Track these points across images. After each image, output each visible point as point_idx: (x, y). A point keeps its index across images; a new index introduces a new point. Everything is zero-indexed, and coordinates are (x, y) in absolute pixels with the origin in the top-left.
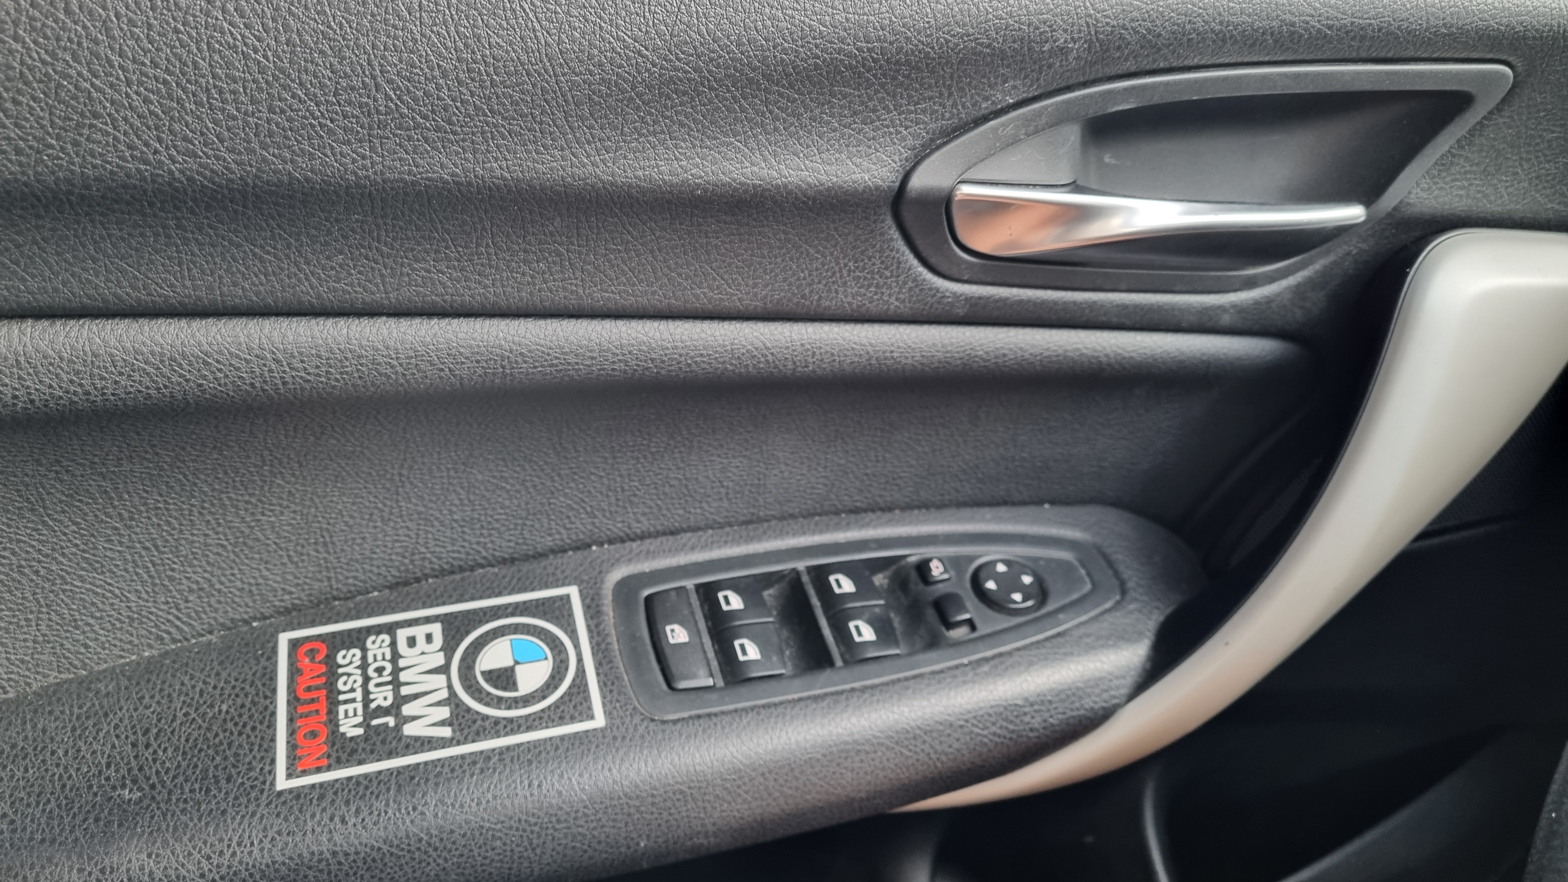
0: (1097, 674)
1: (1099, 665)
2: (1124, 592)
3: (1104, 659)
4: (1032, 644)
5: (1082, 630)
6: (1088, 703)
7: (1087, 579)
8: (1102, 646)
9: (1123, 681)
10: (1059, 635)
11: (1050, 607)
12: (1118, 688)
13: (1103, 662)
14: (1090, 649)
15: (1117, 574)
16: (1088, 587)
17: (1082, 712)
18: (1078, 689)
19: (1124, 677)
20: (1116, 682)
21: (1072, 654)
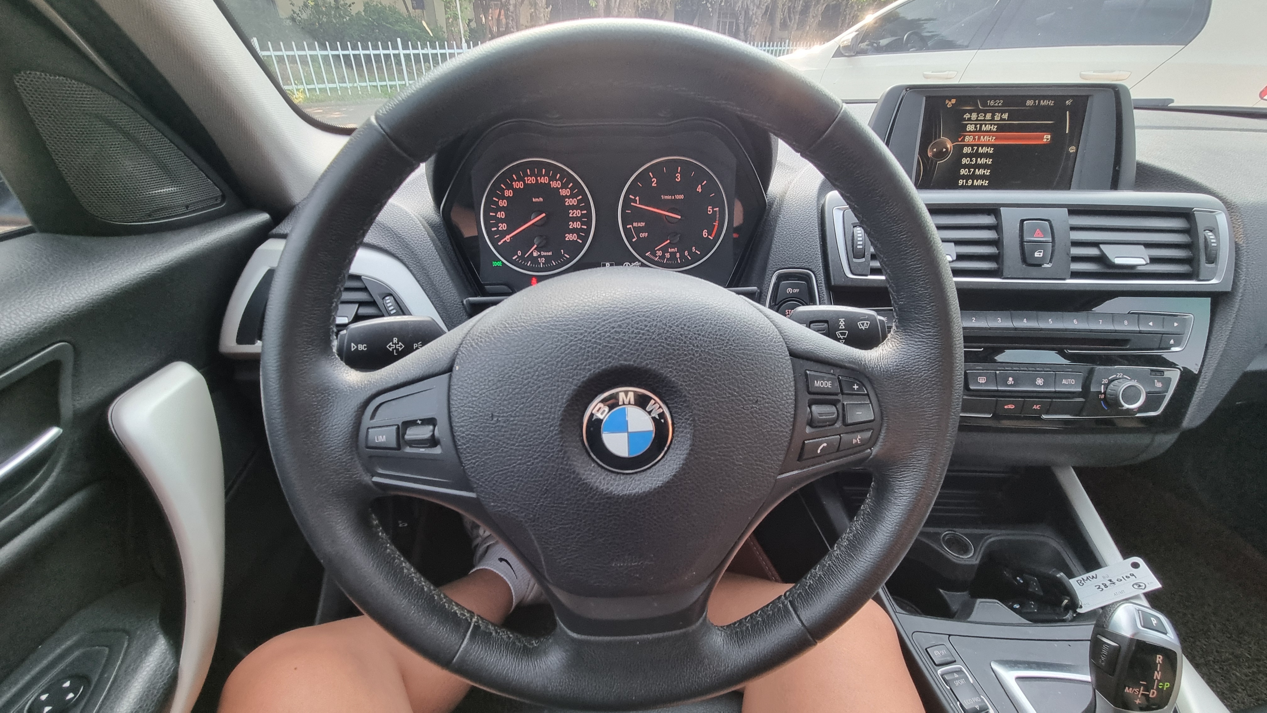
0: (151, 672)
1: (148, 669)
2: (127, 632)
3: (148, 664)
4: (103, 702)
5: (124, 668)
6: (160, 684)
7: (103, 648)
8: (141, 662)
9: (168, 659)
10: (113, 683)
11: (95, 679)
12: (168, 664)
13: (148, 666)
14: (135, 670)
15: (115, 630)
16: (107, 649)
17: (161, 691)
18: (148, 687)
19: (165, 658)
20: (164, 665)
21: (129, 681)
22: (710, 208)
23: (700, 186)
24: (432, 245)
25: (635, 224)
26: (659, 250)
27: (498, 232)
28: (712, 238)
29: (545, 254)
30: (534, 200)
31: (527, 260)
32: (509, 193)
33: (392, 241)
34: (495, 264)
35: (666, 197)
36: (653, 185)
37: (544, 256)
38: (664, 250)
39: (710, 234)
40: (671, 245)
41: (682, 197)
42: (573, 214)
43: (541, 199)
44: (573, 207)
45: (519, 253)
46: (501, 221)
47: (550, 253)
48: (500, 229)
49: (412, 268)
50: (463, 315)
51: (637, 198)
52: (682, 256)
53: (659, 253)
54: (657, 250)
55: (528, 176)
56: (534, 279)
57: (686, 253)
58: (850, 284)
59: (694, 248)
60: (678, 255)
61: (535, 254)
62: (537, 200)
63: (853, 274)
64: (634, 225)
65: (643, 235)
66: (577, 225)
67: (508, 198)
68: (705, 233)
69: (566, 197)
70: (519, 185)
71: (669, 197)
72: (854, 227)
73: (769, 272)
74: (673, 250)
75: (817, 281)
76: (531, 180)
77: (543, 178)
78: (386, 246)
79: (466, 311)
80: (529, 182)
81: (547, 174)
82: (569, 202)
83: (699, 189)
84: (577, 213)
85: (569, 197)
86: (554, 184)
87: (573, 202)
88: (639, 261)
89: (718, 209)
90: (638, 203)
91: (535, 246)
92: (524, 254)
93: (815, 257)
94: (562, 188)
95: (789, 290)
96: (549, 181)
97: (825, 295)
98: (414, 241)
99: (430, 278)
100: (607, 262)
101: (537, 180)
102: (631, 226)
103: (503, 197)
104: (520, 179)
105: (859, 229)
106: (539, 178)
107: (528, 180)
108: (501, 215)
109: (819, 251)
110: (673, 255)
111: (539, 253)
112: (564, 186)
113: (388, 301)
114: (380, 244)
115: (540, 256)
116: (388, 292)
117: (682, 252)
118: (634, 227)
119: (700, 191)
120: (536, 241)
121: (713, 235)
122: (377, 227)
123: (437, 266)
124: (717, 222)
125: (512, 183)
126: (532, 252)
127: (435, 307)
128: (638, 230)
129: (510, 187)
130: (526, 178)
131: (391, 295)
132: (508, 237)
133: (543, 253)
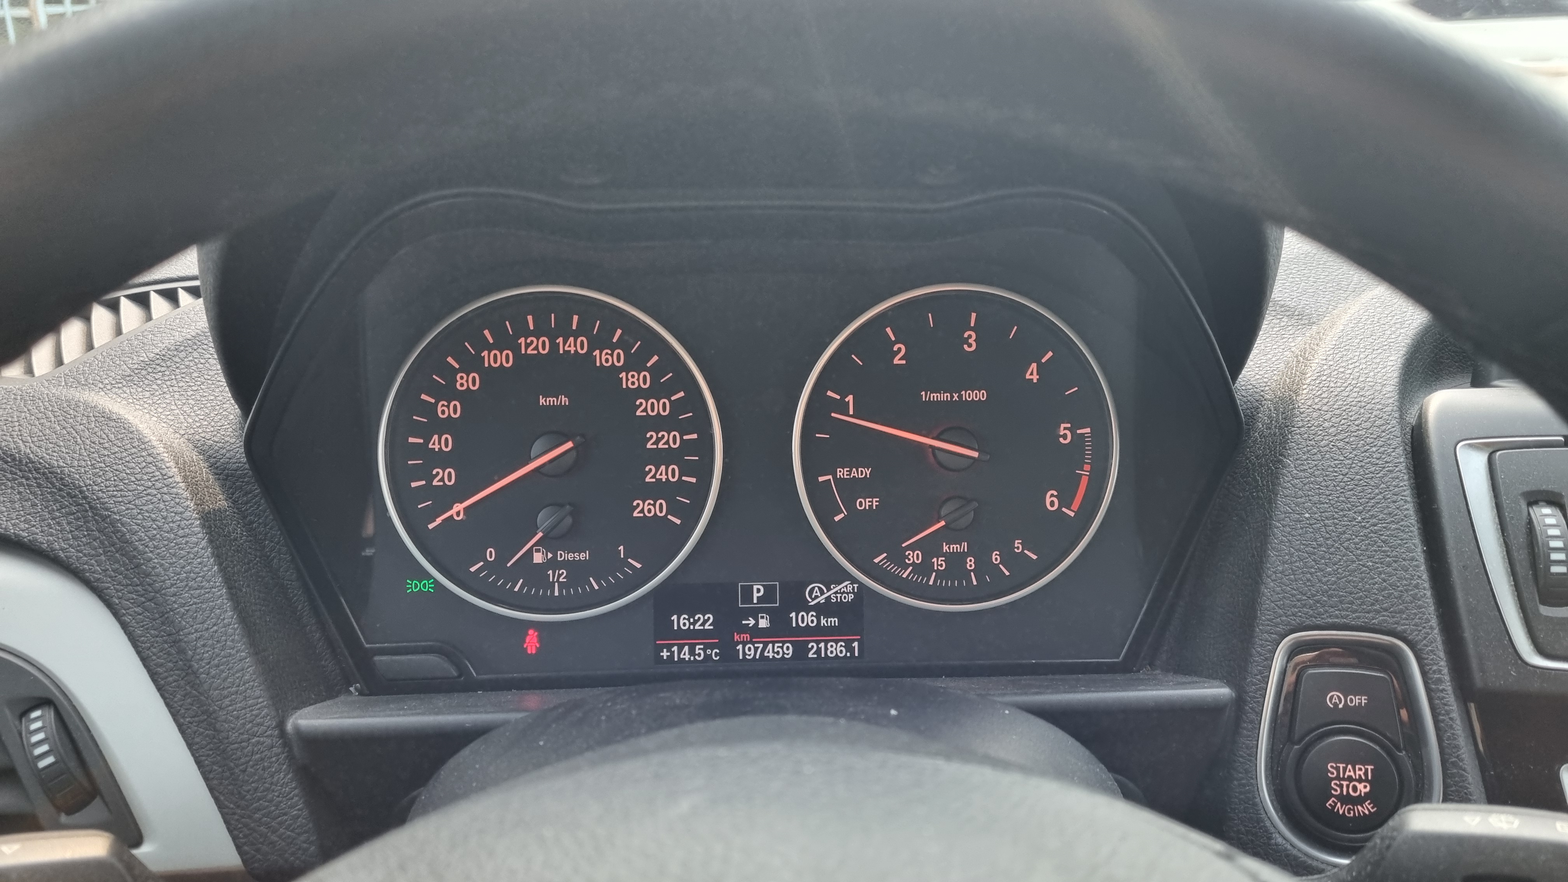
22: (1064, 429)
23: (1034, 366)
24: (204, 543)
25: (841, 473)
26: (912, 547)
27: (429, 491)
28: (1072, 514)
29: (570, 557)
30: (542, 401)
31: (512, 575)
32: (467, 382)
33: (78, 528)
34: (414, 586)
35: (935, 396)
36: (896, 361)
37: (565, 564)
38: (930, 548)
39: (1066, 501)
40: (950, 534)
41: (981, 395)
42: (657, 442)
43: (564, 400)
44: (659, 423)
45: (491, 554)
46: (442, 459)
47: (584, 556)
48: (435, 483)
49: (127, 619)
50: (279, 771)
51: (850, 398)
52: (983, 565)
53: (915, 557)
54: (908, 548)
55: (527, 334)
56: (531, 632)
57: (996, 557)
58: (1535, 686)
59: (1017, 543)
60: (970, 563)
61: (538, 558)
62: (551, 401)
63: (1541, 651)
64: (839, 474)
65: (864, 504)
66: (668, 473)
67: (465, 397)
68: (1051, 500)
69: (639, 393)
70: (502, 359)
71: (945, 396)
72: (1530, 504)
73: (1262, 635)
74: (955, 547)
75: (1424, 674)
76: (537, 346)
77: (572, 339)
78: (56, 546)
79: (291, 757)
80: (529, 352)
81: (584, 330)
82: (646, 407)
83: (1032, 374)
84: (671, 440)
85: (646, 394)
86: (604, 358)
87: (660, 407)
88: (854, 580)
89: (1088, 430)
90: (851, 412)
91: (540, 535)
92: (502, 558)
93: (1414, 597)
94: (626, 368)
95: (1335, 698)
96: (591, 350)
97: (1458, 722)
98: (147, 530)
99: (181, 651)
100: (757, 581)
101: (554, 346)
102: (830, 477)
103: (449, 393)
104: (504, 342)
105: (1547, 511)
106: (560, 340)
107: (528, 346)
108: (441, 443)
109: (1425, 576)
110: (955, 561)
111: (550, 555)
112: (634, 364)
113: (34, 726)
114: (40, 538)
115: (553, 564)
116: (39, 693)
117: (982, 556)
118: (839, 481)
119: (1035, 378)
120: (545, 519)
121: (1076, 505)
122: (39, 486)
123: (212, 610)
124: (1087, 467)
125: (479, 352)
126: (530, 552)
127: (190, 746)
128: (851, 489)
129: (472, 364)
130: (522, 340)
131: (45, 702)
132: (459, 507)
133: (563, 556)
